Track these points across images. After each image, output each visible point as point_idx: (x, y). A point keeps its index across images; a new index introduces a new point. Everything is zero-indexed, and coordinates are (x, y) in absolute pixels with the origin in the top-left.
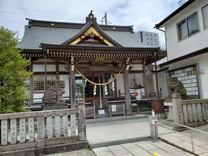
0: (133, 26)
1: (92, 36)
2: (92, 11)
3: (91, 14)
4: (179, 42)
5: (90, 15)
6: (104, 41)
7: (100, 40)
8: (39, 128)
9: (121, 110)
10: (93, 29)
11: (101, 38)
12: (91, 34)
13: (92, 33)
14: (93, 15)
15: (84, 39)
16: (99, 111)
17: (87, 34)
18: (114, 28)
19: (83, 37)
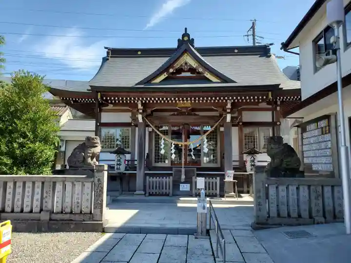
0: (271, 44)
1: (186, 68)
2: (186, 29)
3: (186, 34)
4: (314, 74)
5: (183, 36)
6: (205, 75)
7: (199, 73)
8: (46, 197)
9: (209, 188)
10: (188, 57)
11: (201, 70)
12: (184, 65)
13: (186, 63)
14: (188, 36)
15: (173, 73)
16: (181, 185)
17: (177, 65)
18: (236, 51)
19: (171, 70)
